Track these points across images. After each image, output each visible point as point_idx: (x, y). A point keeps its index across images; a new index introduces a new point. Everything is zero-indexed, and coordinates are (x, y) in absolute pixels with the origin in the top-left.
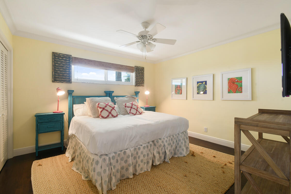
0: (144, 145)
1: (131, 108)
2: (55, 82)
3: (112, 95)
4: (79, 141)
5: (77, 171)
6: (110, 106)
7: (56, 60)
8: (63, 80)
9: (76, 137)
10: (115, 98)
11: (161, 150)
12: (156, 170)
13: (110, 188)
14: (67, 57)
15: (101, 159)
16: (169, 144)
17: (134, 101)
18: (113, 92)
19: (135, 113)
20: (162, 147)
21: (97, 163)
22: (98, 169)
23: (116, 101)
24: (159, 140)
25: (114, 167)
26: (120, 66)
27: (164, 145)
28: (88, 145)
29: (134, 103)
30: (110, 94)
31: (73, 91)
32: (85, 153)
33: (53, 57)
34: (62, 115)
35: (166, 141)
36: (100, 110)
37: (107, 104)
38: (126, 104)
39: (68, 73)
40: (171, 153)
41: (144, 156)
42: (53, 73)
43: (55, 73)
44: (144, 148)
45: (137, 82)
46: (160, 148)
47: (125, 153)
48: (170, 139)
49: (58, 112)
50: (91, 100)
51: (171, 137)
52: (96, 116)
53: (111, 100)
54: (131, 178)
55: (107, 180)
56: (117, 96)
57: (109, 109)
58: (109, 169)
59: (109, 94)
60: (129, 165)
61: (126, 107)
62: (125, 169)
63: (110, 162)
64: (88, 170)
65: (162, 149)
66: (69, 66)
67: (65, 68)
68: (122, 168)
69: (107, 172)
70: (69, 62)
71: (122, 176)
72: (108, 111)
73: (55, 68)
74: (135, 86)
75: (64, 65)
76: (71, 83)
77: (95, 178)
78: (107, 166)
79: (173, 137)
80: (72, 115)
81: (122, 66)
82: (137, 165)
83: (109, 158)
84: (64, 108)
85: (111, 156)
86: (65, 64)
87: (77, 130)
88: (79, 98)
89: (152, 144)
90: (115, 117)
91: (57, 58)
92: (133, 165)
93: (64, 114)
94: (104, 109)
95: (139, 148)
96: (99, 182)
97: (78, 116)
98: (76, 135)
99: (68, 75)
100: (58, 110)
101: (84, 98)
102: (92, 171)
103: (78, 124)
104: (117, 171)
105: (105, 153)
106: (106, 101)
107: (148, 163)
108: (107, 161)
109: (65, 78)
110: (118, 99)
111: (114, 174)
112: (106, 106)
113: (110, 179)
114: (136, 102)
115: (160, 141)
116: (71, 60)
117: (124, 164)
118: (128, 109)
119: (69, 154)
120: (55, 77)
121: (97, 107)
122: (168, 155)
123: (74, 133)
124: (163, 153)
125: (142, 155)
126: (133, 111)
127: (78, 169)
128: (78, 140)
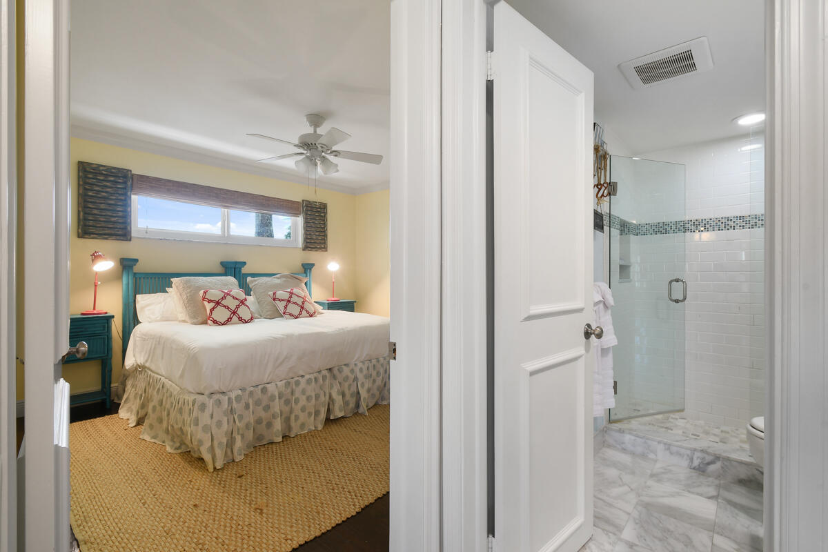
0: (307, 377)
1: (289, 301)
2: (86, 236)
3: (240, 271)
4: (156, 376)
5: (153, 440)
6: (233, 297)
7: (88, 180)
8: (106, 232)
9: (148, 371)
10: (249, 279)
11: (349, 389)
12: (335, 429)
13: (231, 458)
14: (120, 175)
15: (212, 400)
16: (368, 376)
17: (297, 286)
18: (245, 263)
19: (296, 313)
20: (351, 382)
21: (203, 407)
22: (205, 419)
23: (250, 286)
24: (343, 367)
25: (241, 417)
26: (263, 199)
27: (356, 379)
28: (182, 376)
29: (295, 291)
30: (237, 270)
31: (136, 261)
32: (173, 398)
33: (81, 174)
34: (108, 319)
35: (361, 370)
36: (209, 306)
37: (226, 293)
38: (274, 294)
39: (120, 214)
40: (373, 395)
41: (308, 399)
42: (82, 213)
43: (86, 215)
44: (309, 382)
45: (309, 241)
46: (346, 385)
47: (264, 390)
48: (371, 366)
49: (95, 312)
50: (186, 282)
51: (374, 361)
52: (200, 319)
53: (237, 284)
54: (279, 442)
55: (225, 441)
56: (254, 275)
57: (232, 304)
58: (228, 422)
59: (232, 269)
60: (274, 416)
61: (274, 300)
62: (264, 423)
63: (230, 408)
64: (181, 428)
65: (350, 385)
66: (123, 198)
67: (112, 202)
68: (259, 421)
69: (225, 426)
70: (125, 188)
71: (259, 438)
72: (228, 308)
73: (85, 201)
74: (304, 250)
75: (112, 194)
76: (130, 240)
77: (198, 437)
78: (225, 413)
79: (378, 361)
80: (132, 322)
81: (267, 198)
82: (293, 417)
83: (229, 399)
84: (110, 302)
85: (233, 395)
86: (112, 192)
87: (151, 353)
88: (151, 278)
89: (328, 375)
90: (246, 322)
91: (91, 176)
92: (283, 417)
93: (113, 317)
94: (218, 303)
95: (297, 383)
96: (208, 444)
97: (150, 322)
98: (147, 365)
99: (120, 221)
100: (94, 309)
101: (166, 278)
102: (192, 425)
103: (153, 339)
104: (247, 426)
105: (219, 388)
106: (225, 285)
107: (317, 413)
108: (225, 405)
109: (111, 228)
110: (255, 281)
111: (241, 432)
112: (224, 298)
113: (230, 441)
114: (303, 290)
115: (346, 371)
116: (129, 183)
117: (263, 414)
118: (281, 305)
119: (128, 412)
120: (85, 225)
121: (201, 299)
122: (364, 398)
123: (141, 361)
124: (352, 395)
125: (304, 398)
126: (293, 309)
127: (155, 437)
128: (152, 374)
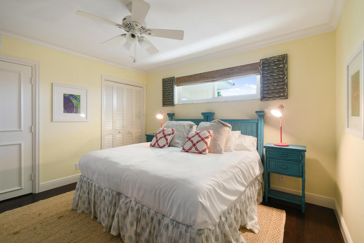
2: (164, 106)
14: (171, 80)
43: (164, 98)
59: (206, 117)
66: (172, 89)
67: (170, 91)
70: (172, 85)
73: (164, 93)
74: (261, 100)
76: (174, 106)
81: (233, 70)
91: (165, 83)
99: (171, 98)
109: (170, 102)
116: (173, 82)
120: (164, 102)
